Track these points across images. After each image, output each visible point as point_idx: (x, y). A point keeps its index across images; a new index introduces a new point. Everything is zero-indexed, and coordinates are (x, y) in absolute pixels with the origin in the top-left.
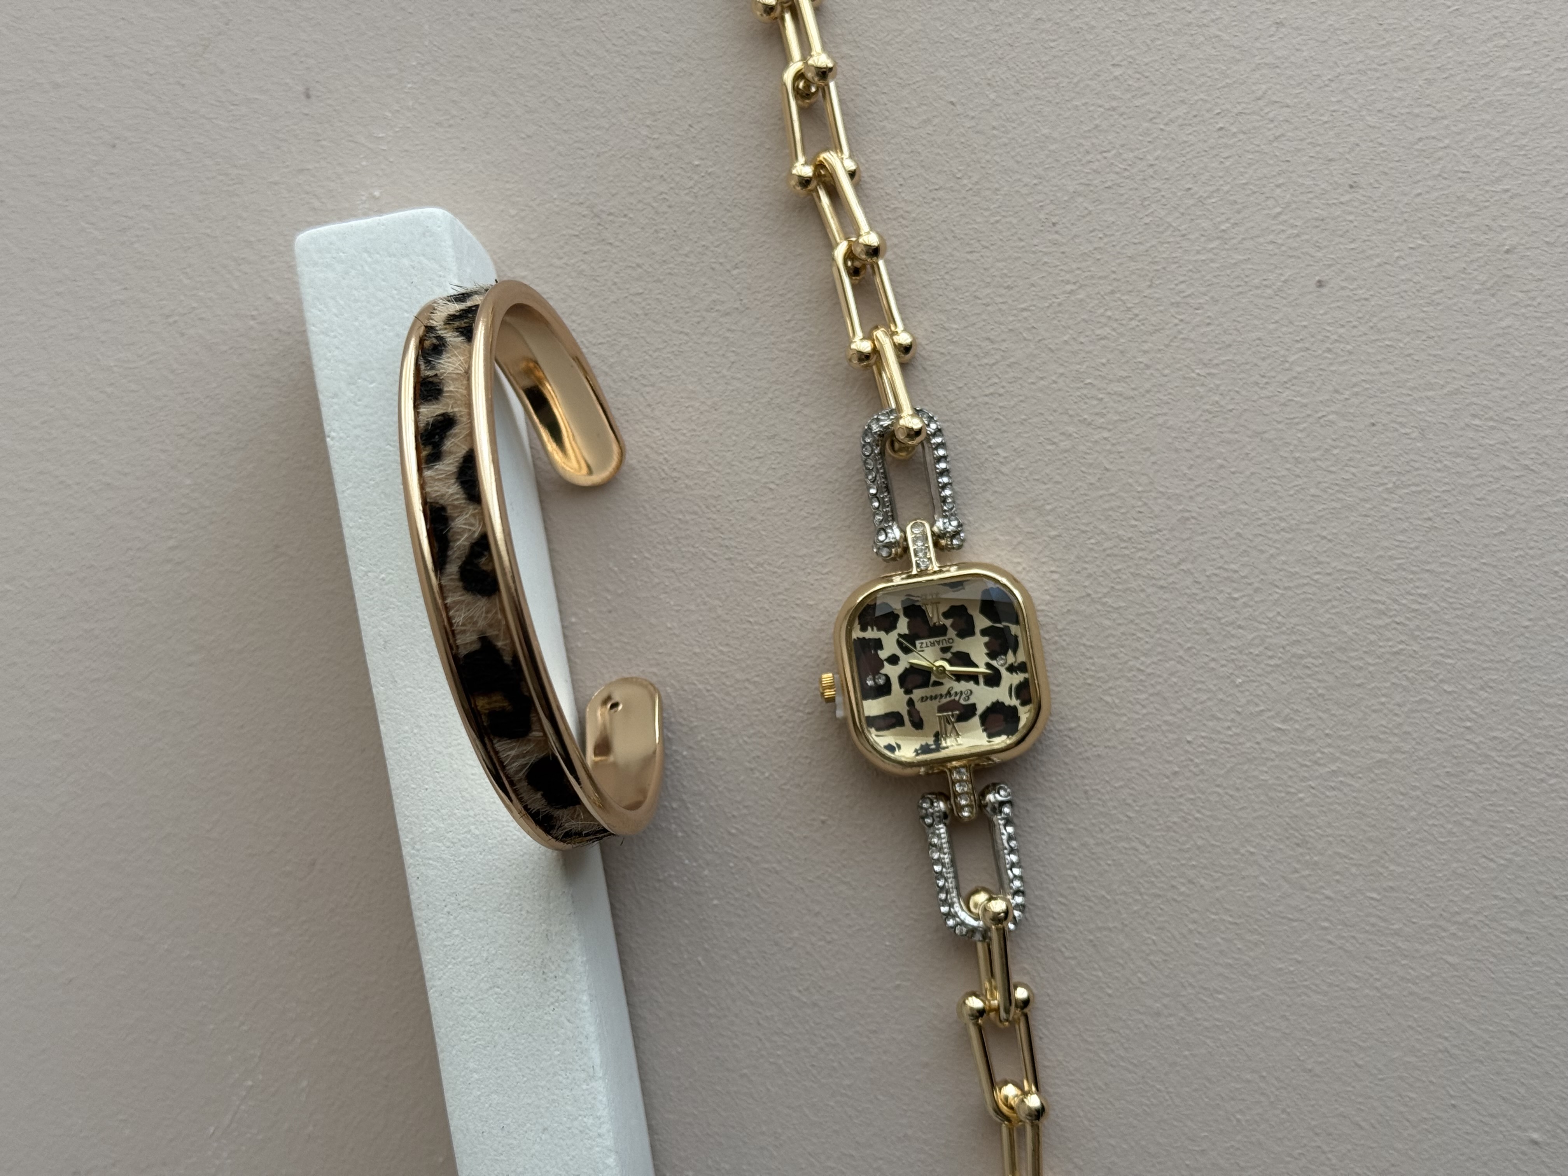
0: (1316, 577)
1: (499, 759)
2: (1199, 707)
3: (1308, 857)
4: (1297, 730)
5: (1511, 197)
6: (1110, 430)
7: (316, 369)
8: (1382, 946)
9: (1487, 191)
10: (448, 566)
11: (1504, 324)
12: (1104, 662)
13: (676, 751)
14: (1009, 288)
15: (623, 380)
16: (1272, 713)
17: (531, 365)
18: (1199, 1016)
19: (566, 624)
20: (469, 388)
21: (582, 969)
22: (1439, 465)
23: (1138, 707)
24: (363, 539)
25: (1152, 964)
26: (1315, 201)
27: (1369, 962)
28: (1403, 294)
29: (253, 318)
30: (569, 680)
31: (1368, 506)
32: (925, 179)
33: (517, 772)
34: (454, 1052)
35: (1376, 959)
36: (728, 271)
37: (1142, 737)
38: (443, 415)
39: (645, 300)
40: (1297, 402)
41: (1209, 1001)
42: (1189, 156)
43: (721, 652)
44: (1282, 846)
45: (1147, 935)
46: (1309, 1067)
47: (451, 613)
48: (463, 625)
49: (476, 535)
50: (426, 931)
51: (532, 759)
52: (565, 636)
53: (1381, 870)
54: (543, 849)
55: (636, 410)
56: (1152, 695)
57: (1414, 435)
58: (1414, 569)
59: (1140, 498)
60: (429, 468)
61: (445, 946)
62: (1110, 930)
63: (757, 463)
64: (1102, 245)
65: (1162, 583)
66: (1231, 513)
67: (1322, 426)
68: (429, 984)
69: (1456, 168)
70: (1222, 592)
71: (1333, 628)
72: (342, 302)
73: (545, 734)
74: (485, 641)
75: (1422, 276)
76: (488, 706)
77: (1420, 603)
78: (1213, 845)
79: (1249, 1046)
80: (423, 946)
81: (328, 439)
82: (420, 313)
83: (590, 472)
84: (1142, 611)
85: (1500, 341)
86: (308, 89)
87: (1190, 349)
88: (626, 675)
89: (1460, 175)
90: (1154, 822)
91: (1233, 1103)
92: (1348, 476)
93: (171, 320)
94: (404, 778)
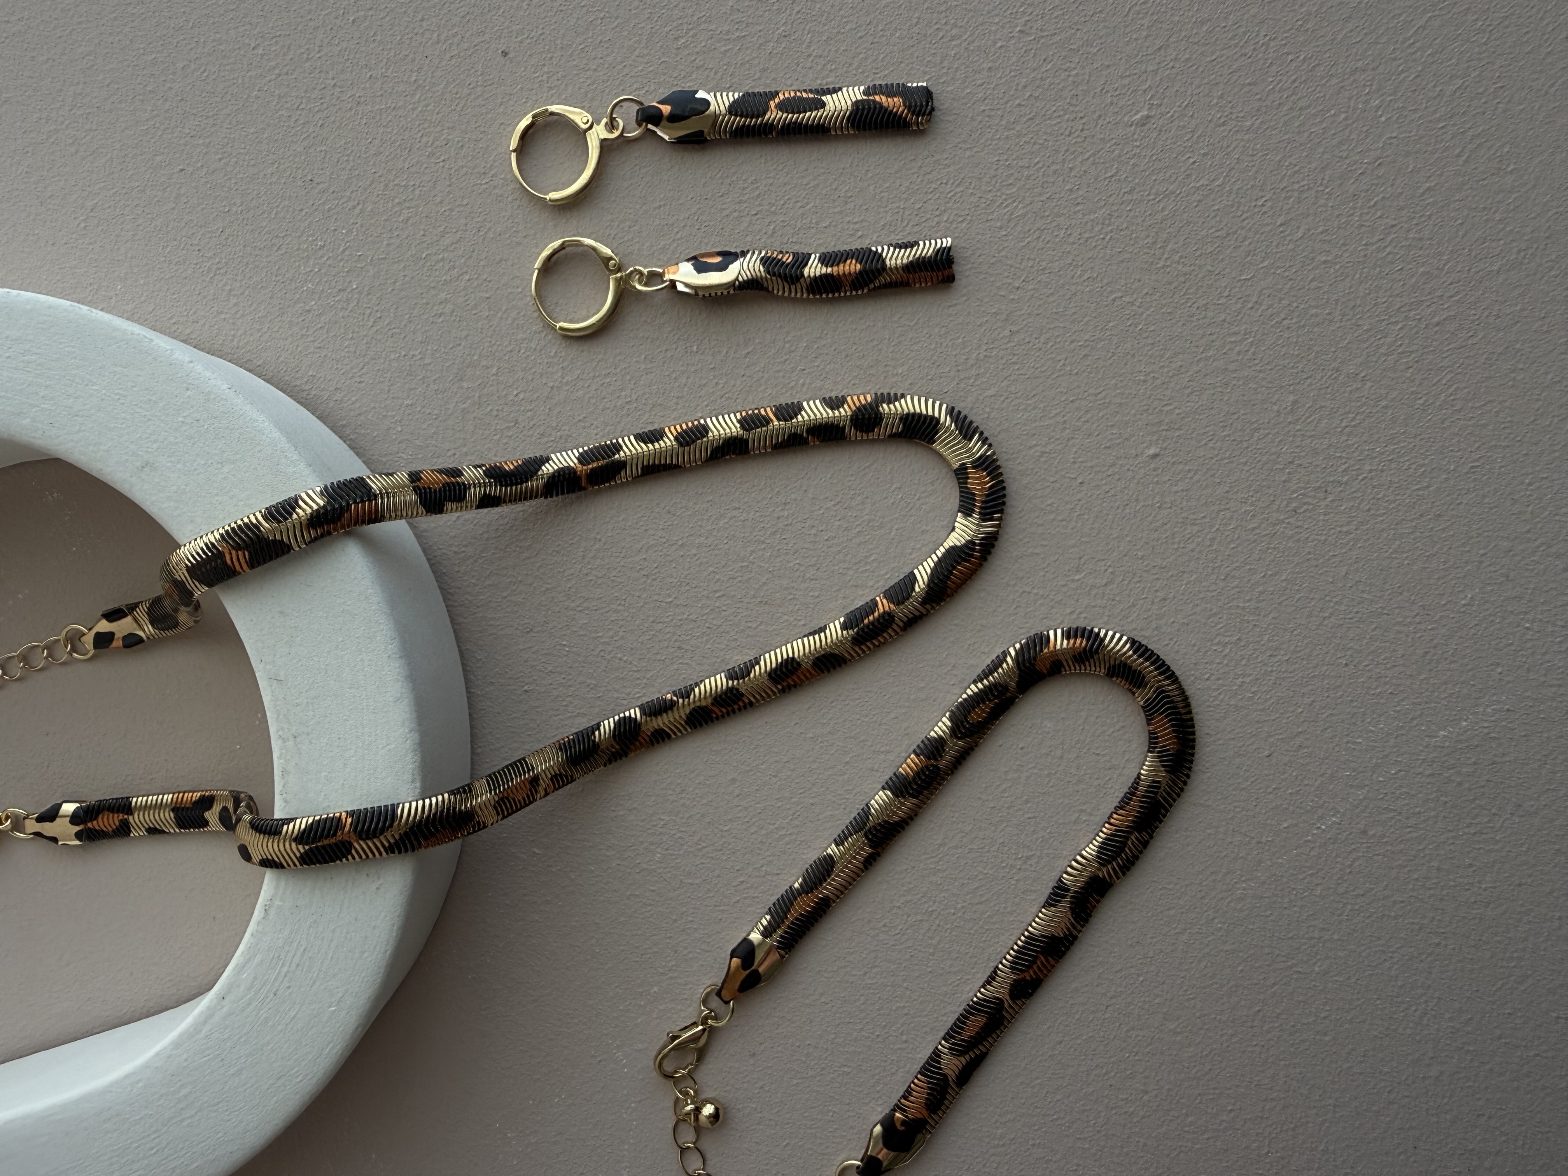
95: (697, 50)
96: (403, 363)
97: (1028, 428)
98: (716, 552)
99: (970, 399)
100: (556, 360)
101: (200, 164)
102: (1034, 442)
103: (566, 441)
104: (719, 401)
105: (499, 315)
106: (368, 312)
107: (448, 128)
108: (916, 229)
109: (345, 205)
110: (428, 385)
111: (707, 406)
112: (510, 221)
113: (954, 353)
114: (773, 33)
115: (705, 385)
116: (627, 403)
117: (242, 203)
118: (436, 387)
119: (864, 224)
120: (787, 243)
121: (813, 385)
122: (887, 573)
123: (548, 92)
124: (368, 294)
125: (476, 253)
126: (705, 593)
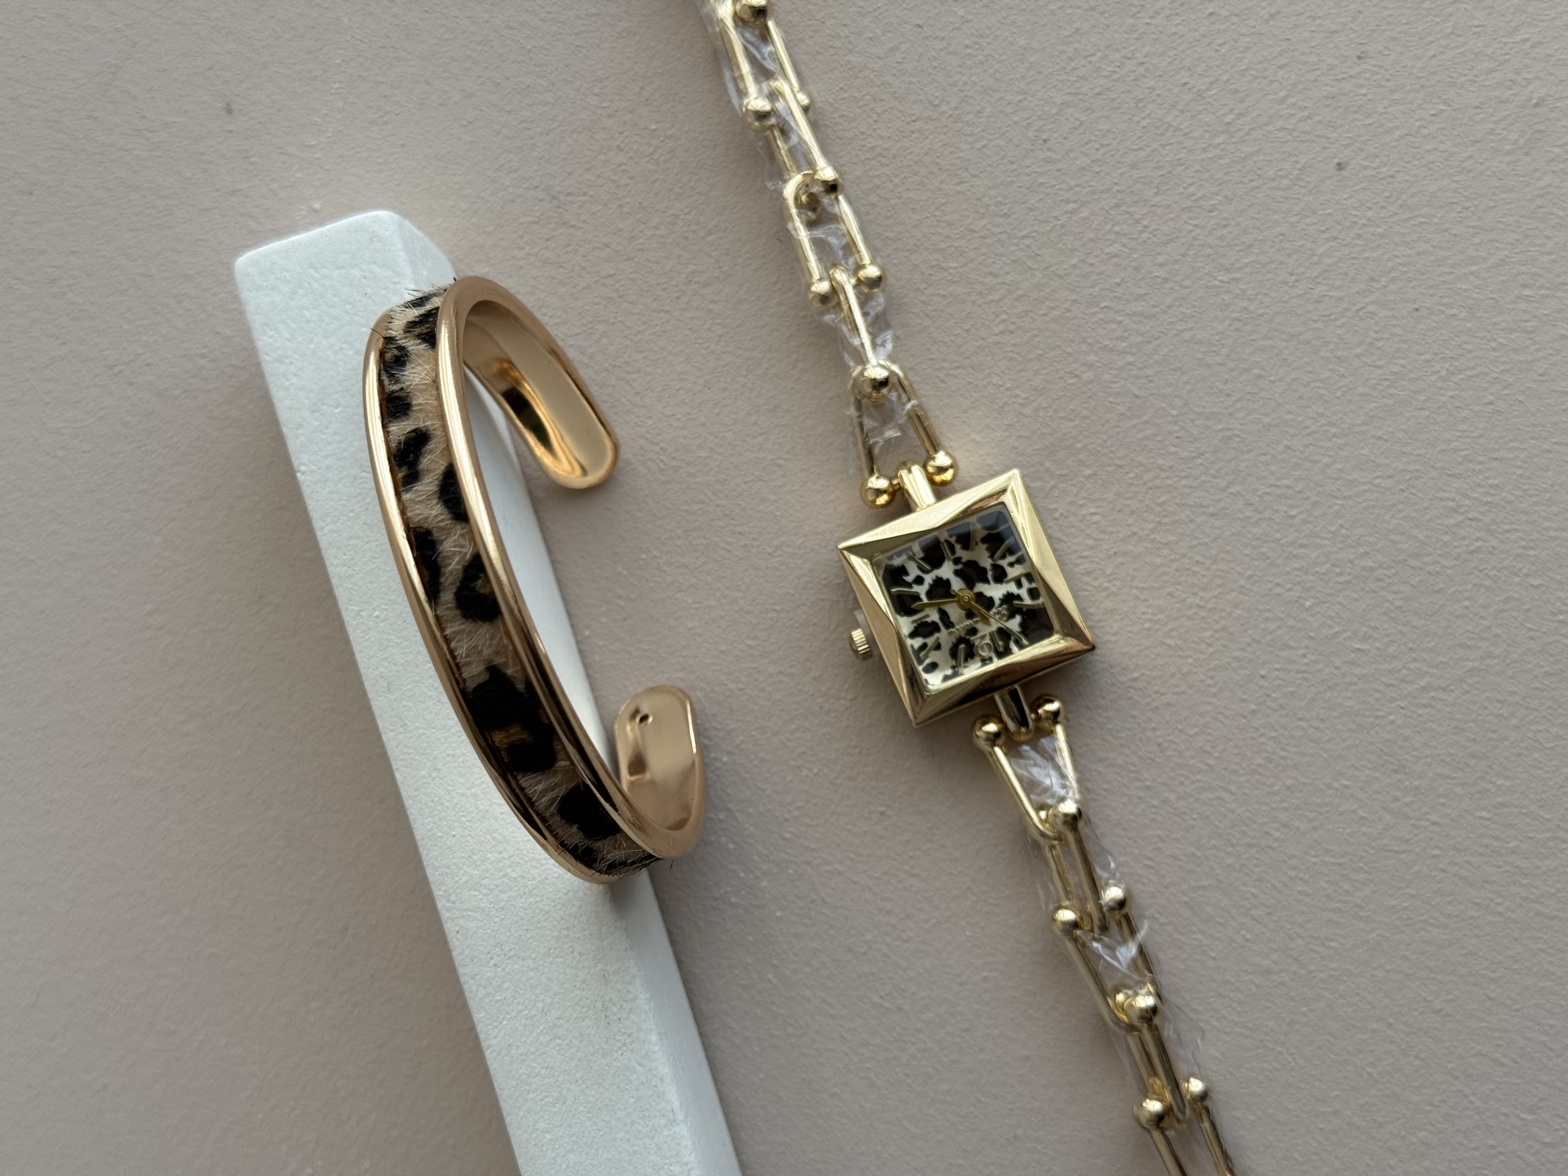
0: (1377, 481)
1: (526, 795)
2: (1269, 638)
3: (1407, 783)
4: (1378, 649)
5: (1533, 47)
6: (1134, 354)
7: (275, 401)
8: (1499, 867)
9: (1505, 44)
10: (442, 595)
11: (1542, 183)
12: (1161, 602)
13: (715, 759)
14: (1006, 216)
15: (606, 370)
16: (1348, 634)
17: (506, 365)
18: (1312, 968)
19: (579, 638)
20: (439, 398)
21: (647, 1007)
22: (1493, 344)
23: (1203, 647)
24: (349, 577)
25: (1254, 919)
26: (1323, 78)
27: (1487, 886)
28: (1431, 166)
29: (203, 356)
30: (591, 697)
31: (1422, 398)
32: (900, 111)
33: (548, 807)
34: (521, 1114)
35: (1494, 882)
36: (703, 238)
37: (1212, 678)
38: (414, 431)
39: (618, 281)
40: (1331, 297)
41: (1320, 950)
42: (1181, 48)
43: (749, 646)
44: (1377, 775)
45: (1245, 889)
46: (1439, 1007)
47: (453, 645)
48: (467, 656)
49: (468, 557)
50: (474, 988)
51: (561, 792)
52: (581, 652)
53: (1488, 786)
54: (587, 884)
55: (623, 400)
56: (1216, 631)
57: (1463, 315)
58: (1481, 459)
59: (1176, 423)
60: (407, 491)
61: (497, 1001)
62: (1204, 888)
63: (760, 439)
64: (1098, 156)
65: (1211, 510)
66: (1276, 426)
67: (1362, 319)
68: (484, 1045)
69: (1469, 23)
70: (1277, 511)
71: (1402, 533)
72: (293, 325)
73: (572, 763)
74: (494, 671)
75: (1448, 143)
76: (506, 741)
77: (1493, 495)
78: (1303, 783)
79: (1370, 993)
80: (473, 1004)
81: (298, 475)
82: (378, 324)
83: (584, 472)
84: (1195, 543)
85: (1540, 202)
86: (228, 104)
87: (1208, 256)
88: (651, 685)
89: (1476, 30)
90: (1235, 767)
91: (1361, 1056)
92: (1396, 369)
93: (117, 370)
94: (429, 827)
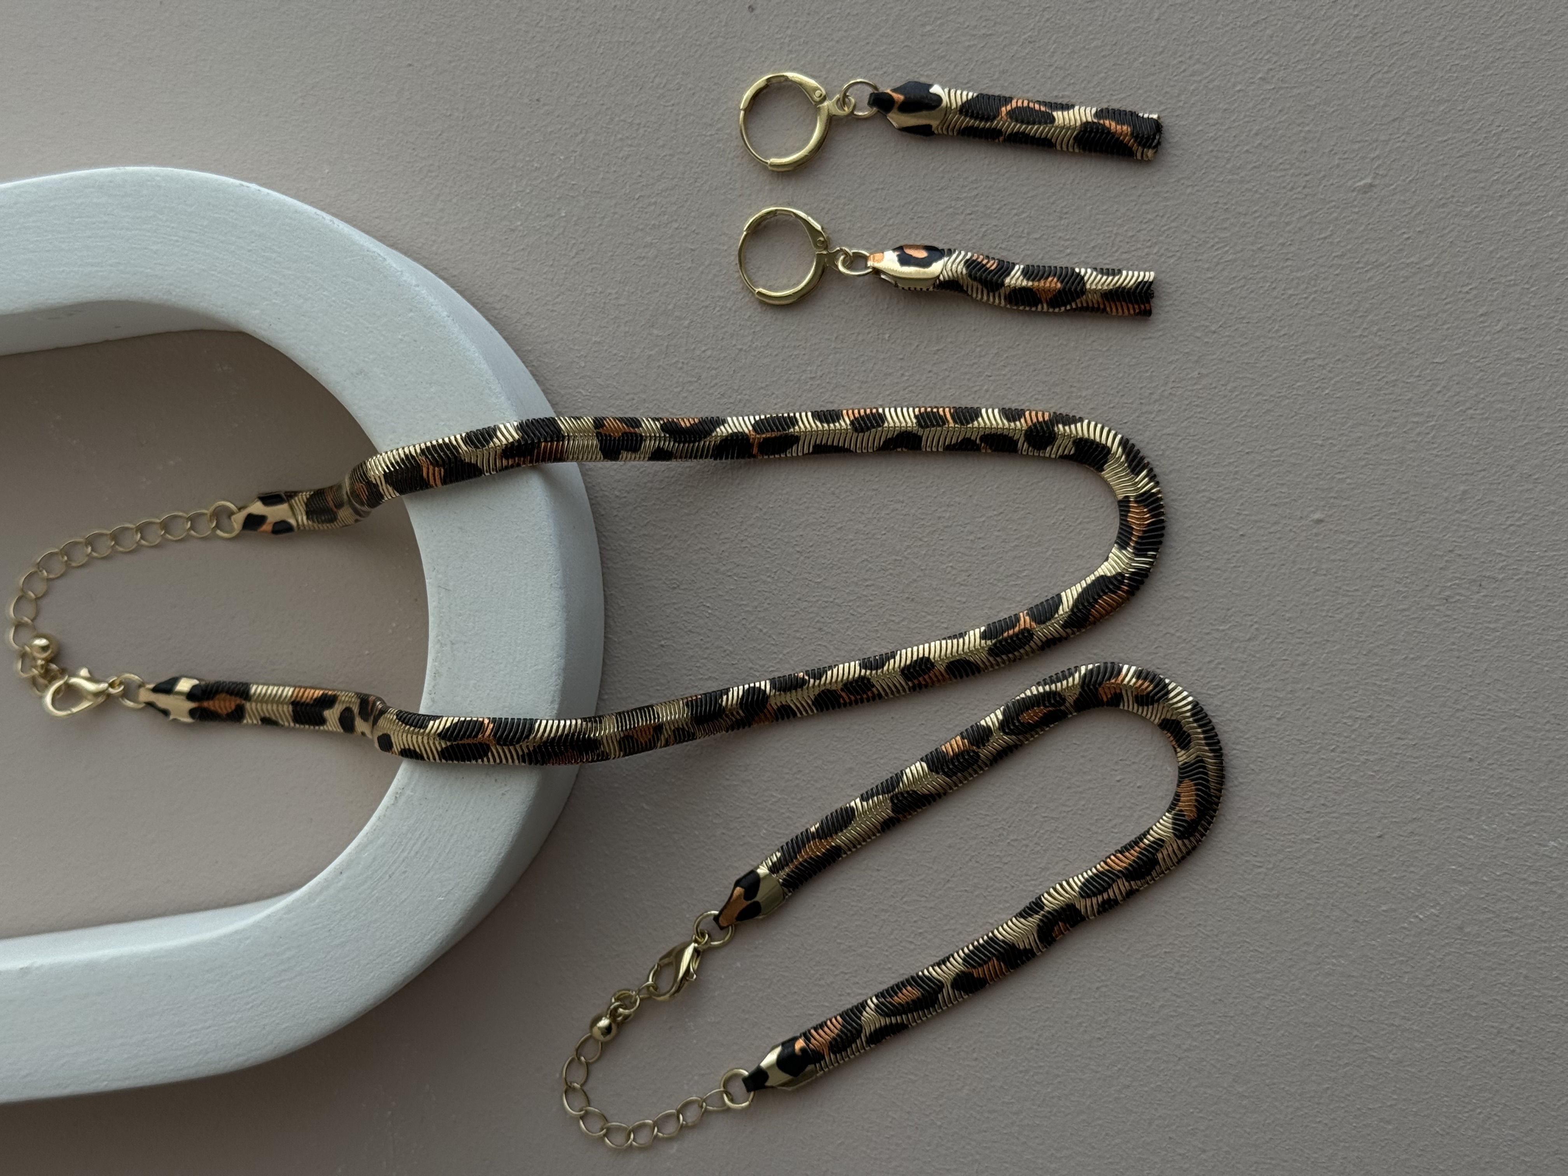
95: (942, 40)
96: (598, 300)
97: (1199, 472)
98: (872, 541)
99: (1147, 433)
100: (749, 323)
101: (428, 63)
102: (1203, 487)
103: (745, 406)
104: (901, 393)
105: (701, 269)
106: (573, 241)
107: (683, 73)
108: (1125, 256)
109: (568, 131)
110: (619, 326)
111: (889, 395)
112: (728, 177)
113: (1140, 386)
114: (1019, 37)
115: (890, 374)
116: (811, 378)
117: (465, 110)
118: (627, 329)
119: (1075, 242)
120: (995, 248)
121: (997, 393)
122: (1036, 591)
123: (787, 55)
124: (575, 225)
125: (688, 203)
126: (856, 579)
